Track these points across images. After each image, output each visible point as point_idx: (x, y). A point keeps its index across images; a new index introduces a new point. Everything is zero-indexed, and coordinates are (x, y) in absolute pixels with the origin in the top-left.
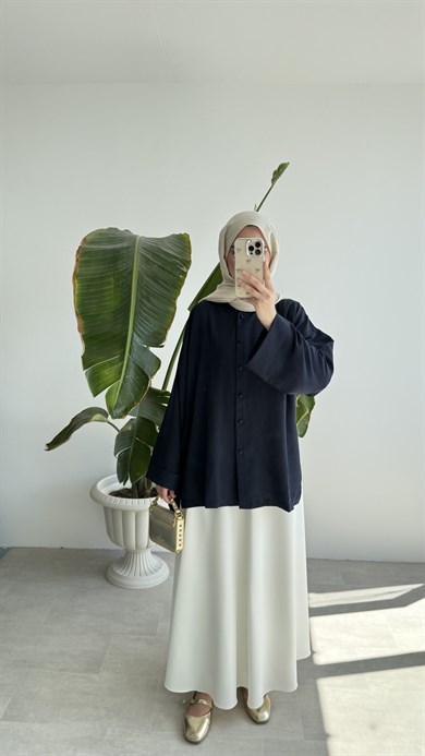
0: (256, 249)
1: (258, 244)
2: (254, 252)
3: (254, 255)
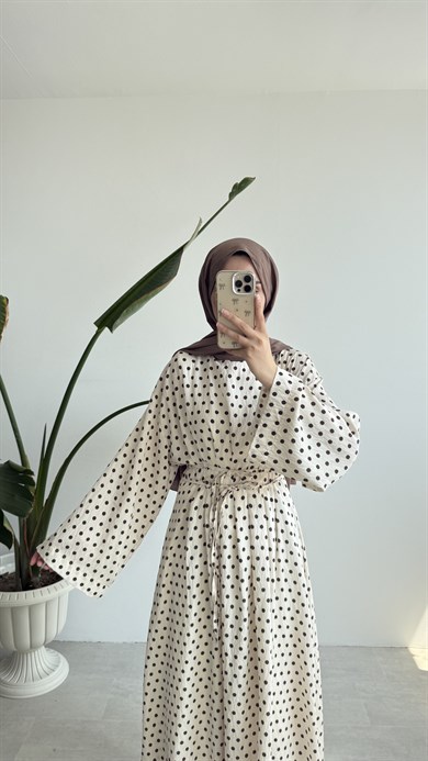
0: (245, 284)
1: (248, 279)
2: (242, 288)
3: (243, 293)
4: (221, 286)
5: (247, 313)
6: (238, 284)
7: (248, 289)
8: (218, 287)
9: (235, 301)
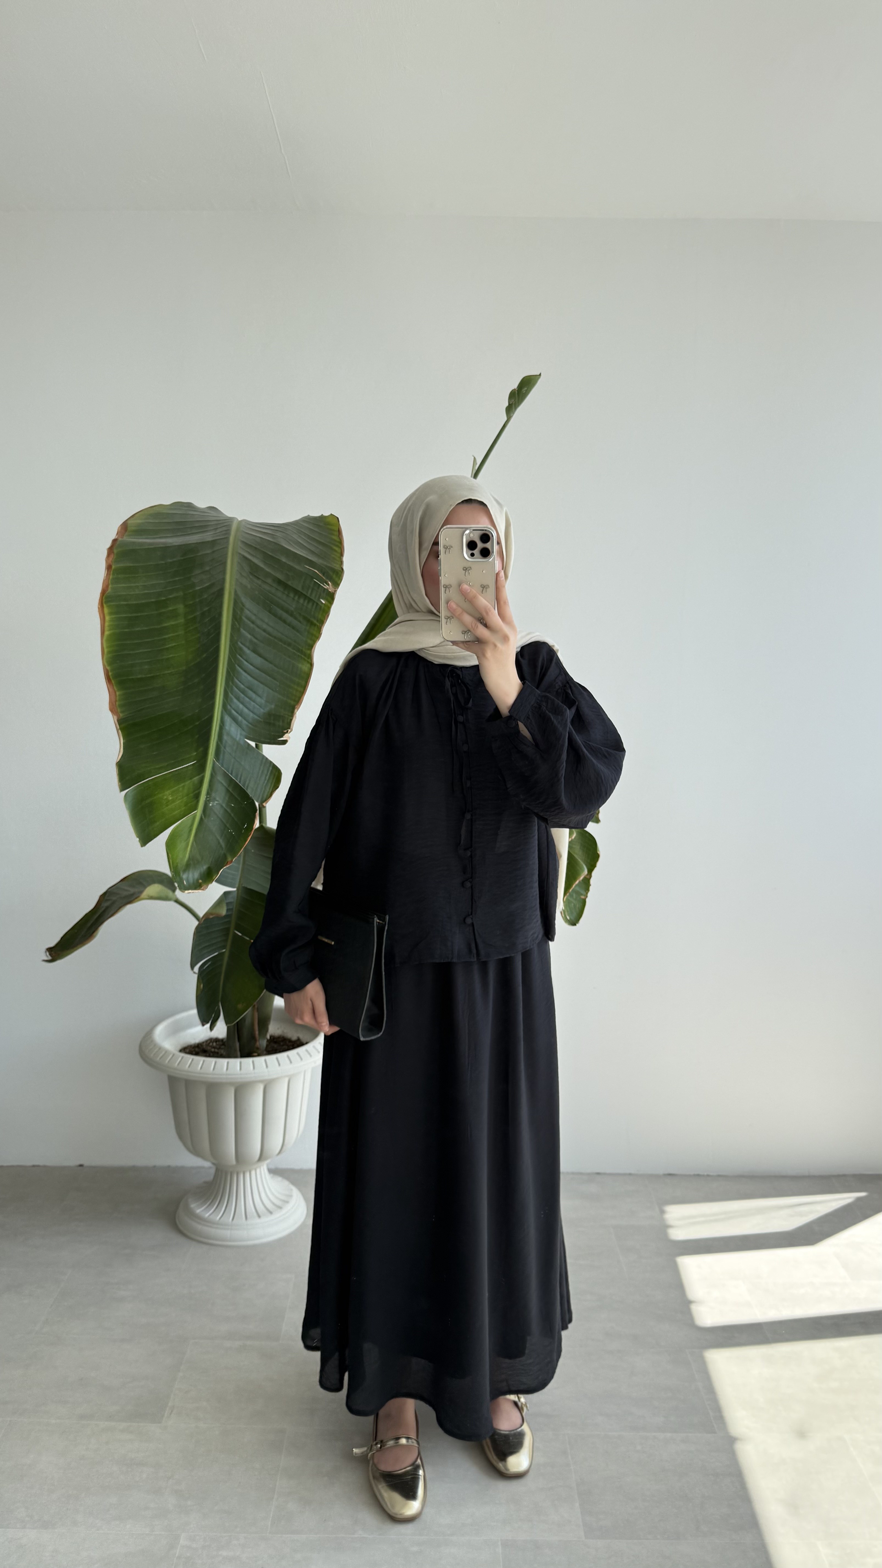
0: (481, 546)
1: (485, 538)
2: (476, 552)
3: (478, 559)
4: (446, 547)
5: (484, 587)
6: (472, 545)
7: (485, 553)
8: (441, 548)
9: (465, 569)
